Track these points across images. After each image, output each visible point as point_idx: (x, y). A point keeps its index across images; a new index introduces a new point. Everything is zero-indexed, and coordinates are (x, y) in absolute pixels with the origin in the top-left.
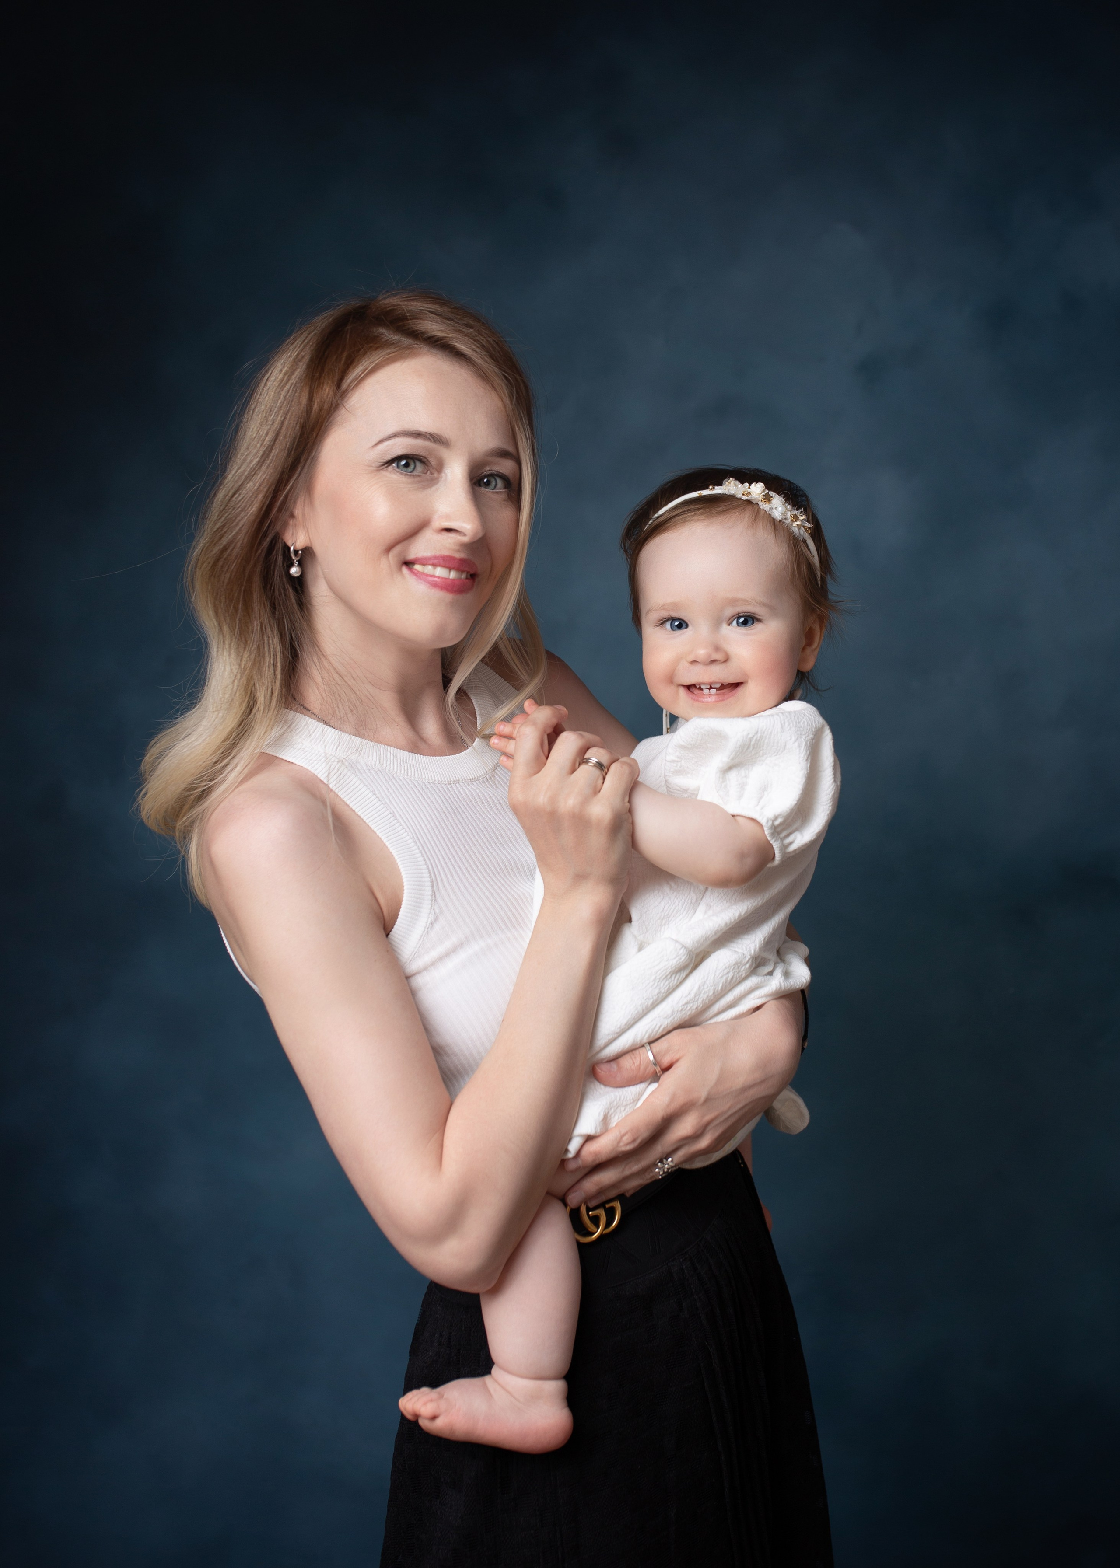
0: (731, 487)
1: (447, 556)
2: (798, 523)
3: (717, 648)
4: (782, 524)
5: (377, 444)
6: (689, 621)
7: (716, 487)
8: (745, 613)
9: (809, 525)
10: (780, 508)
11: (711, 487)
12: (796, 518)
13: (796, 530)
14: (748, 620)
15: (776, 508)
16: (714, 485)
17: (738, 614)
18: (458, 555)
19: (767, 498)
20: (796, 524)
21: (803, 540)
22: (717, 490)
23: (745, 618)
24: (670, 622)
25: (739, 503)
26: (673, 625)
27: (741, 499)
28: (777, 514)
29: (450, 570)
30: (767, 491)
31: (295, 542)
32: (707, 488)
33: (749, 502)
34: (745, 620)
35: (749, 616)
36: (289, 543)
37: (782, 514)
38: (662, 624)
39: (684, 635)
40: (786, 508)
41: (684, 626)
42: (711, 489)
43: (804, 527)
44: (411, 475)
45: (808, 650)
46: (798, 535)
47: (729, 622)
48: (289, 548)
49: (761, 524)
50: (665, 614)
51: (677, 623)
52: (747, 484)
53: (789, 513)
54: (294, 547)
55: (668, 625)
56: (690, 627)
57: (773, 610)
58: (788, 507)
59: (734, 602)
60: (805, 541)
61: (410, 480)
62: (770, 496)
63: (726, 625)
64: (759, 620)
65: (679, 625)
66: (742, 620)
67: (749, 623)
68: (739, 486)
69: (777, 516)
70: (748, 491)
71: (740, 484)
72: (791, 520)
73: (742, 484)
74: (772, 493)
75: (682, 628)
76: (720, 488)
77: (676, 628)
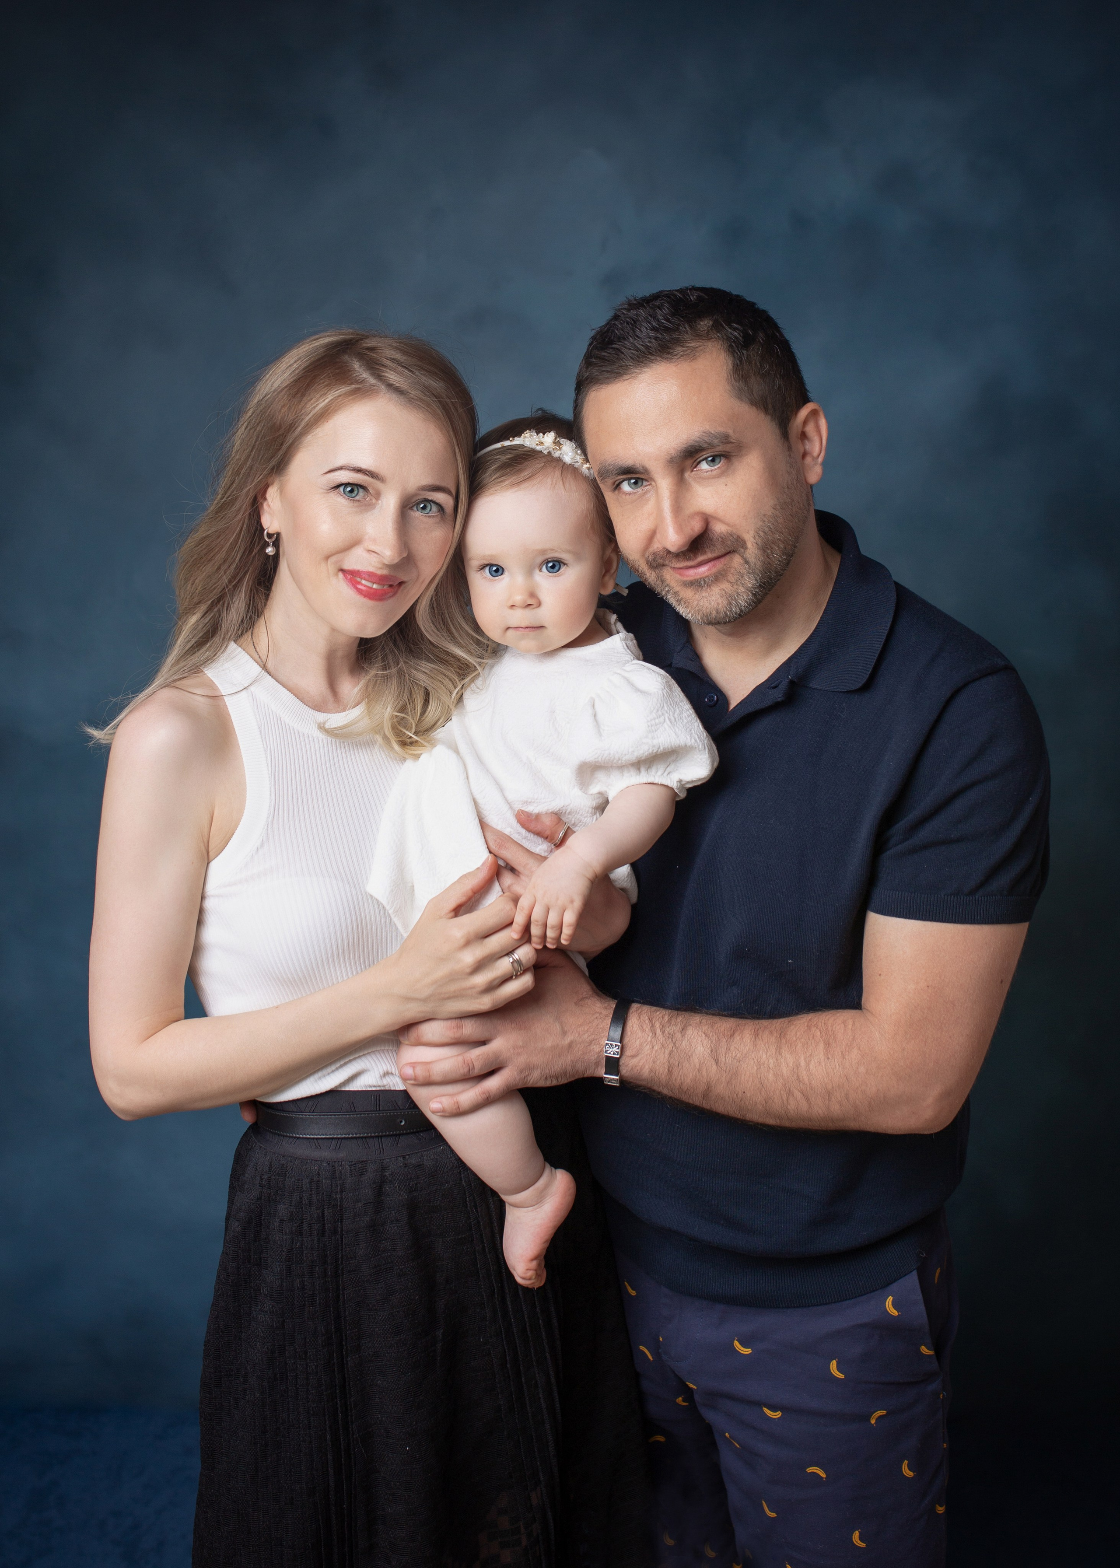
0: (529, 440)
1: (372, 573)
2: (588, 465)
3: (532, 595)
4: (573, 468)
5: (326, 473)
6: (506, 568)
7: (515, 439)
8: (553, 558)
10: (570, 454)
11: (511, 439)
12: (584, 461)
13: (586, 472)
14: (555, 565)
15: (567, 453)
16: (514, 437)
17: (546, 560)
18: (379, 572)
19: (558, 446)
20: (585, 466)
22: (516, 442)
23: (554, 562)
26: (491, 571)
27: (535, 450)
29: (373, 584)
30: (558, 439)
31: (269, 527)
32: (508, 439)
33: (544, 452)
34: (553, 564)
35: (556, 561)
36: (265, 526)
37: (572, 458)
38: (482, 569)
39: (504, 581)
40: (576, 454)
41: (500, 571)
42: (511, 441)
44: (353, 499)
45: (608, 576)
46: (587, 476)
47: (540, 567)
48: (264, 530)
50: (483, 562)
51: (494, 568)
52: (541, 434)
53: (579, 457)
54: (268, 531)
55: (487, 569)
56: (507, 574)
57: (578, 557)
58: (578, 451)
59: (543, 552)
61: (351, 504)
62: (562, 443)
63: (537, 571)
64: (565, 564)
65: (497, 571)
66: (550, 565)
67: (557, 568)
68: (535, 437)
69: (567, 460)
70: (543, 440)
71: (535, 434)
72: (582, 463)
73: (537, 435)
74: (563, 441)
75: (499, 574)
76: (518, 439)
77: (494, 573)
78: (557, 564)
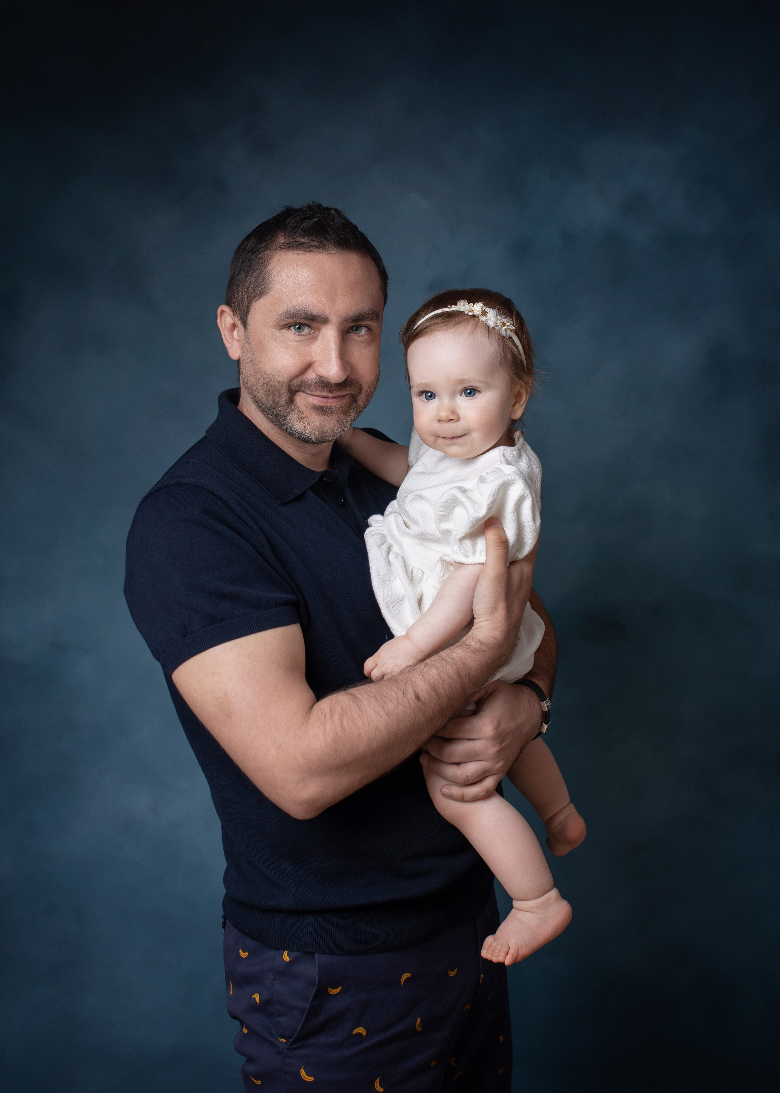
0: (463, 306)
2: (505, 327)
3: (453, 412)
4: (494, 330)
6: (437, 394)
7: (453, 306)
8: (473, 387)
9: (513, 328)
10: (493, 319)
11: (449, 306)
12: (504, 324)
13: (504, 333)
14: (471, 392)
15: (490, 319)
16: (451, 305)
17: (465, 388)
19: (484, 313)
20: (504, 328)
21: (509, 338)
22: (454, 308)
24: (424, 394)
25: (466, 317)
26: (426, 396)
27: (467, 314)
28: (491, 323)
30: (485, 308)
32: (447, 307)
33: (474, 316)
37: (493, 323)
38: (421, 395)
39: (434, 403)
40: (497, 318)
42: (449, 308)
43: (510, 329)
45: (517, 406)
46: (505, 335)
47: (461, 393)
49: (479, 331)
50: (422, 389)
51: (429, 394)
52: (472, 304)
53: (499, 322)
56: (437, 398)
57: (487, 385)
58: (499, 318)
59: (462, 381)
60: (511, 337)
62: (487, 311)
63: (458, 396)
64: (479, 391)
65: (430, 396)
66: (469, 391)
67: (472, 394)
68: (467, 305)
69: (491, 324)
70: (473, 308)
71: (468, 304)
72: (501, 326)
73: (469, 304)
74: (487, 309)
75: (432, 398)
76: (455, 306)
77: (428, 398)
78: (472, 390)
